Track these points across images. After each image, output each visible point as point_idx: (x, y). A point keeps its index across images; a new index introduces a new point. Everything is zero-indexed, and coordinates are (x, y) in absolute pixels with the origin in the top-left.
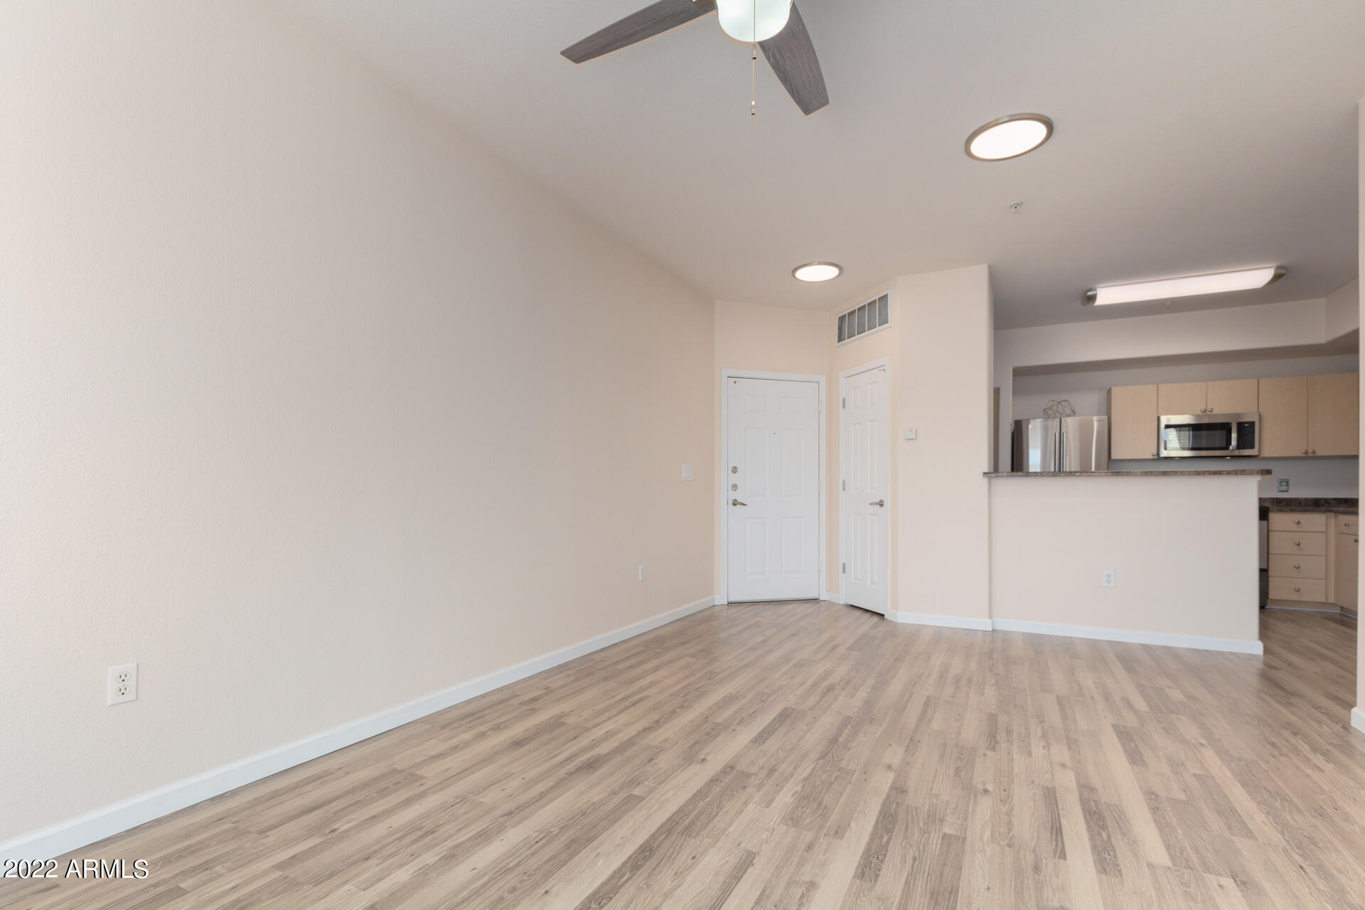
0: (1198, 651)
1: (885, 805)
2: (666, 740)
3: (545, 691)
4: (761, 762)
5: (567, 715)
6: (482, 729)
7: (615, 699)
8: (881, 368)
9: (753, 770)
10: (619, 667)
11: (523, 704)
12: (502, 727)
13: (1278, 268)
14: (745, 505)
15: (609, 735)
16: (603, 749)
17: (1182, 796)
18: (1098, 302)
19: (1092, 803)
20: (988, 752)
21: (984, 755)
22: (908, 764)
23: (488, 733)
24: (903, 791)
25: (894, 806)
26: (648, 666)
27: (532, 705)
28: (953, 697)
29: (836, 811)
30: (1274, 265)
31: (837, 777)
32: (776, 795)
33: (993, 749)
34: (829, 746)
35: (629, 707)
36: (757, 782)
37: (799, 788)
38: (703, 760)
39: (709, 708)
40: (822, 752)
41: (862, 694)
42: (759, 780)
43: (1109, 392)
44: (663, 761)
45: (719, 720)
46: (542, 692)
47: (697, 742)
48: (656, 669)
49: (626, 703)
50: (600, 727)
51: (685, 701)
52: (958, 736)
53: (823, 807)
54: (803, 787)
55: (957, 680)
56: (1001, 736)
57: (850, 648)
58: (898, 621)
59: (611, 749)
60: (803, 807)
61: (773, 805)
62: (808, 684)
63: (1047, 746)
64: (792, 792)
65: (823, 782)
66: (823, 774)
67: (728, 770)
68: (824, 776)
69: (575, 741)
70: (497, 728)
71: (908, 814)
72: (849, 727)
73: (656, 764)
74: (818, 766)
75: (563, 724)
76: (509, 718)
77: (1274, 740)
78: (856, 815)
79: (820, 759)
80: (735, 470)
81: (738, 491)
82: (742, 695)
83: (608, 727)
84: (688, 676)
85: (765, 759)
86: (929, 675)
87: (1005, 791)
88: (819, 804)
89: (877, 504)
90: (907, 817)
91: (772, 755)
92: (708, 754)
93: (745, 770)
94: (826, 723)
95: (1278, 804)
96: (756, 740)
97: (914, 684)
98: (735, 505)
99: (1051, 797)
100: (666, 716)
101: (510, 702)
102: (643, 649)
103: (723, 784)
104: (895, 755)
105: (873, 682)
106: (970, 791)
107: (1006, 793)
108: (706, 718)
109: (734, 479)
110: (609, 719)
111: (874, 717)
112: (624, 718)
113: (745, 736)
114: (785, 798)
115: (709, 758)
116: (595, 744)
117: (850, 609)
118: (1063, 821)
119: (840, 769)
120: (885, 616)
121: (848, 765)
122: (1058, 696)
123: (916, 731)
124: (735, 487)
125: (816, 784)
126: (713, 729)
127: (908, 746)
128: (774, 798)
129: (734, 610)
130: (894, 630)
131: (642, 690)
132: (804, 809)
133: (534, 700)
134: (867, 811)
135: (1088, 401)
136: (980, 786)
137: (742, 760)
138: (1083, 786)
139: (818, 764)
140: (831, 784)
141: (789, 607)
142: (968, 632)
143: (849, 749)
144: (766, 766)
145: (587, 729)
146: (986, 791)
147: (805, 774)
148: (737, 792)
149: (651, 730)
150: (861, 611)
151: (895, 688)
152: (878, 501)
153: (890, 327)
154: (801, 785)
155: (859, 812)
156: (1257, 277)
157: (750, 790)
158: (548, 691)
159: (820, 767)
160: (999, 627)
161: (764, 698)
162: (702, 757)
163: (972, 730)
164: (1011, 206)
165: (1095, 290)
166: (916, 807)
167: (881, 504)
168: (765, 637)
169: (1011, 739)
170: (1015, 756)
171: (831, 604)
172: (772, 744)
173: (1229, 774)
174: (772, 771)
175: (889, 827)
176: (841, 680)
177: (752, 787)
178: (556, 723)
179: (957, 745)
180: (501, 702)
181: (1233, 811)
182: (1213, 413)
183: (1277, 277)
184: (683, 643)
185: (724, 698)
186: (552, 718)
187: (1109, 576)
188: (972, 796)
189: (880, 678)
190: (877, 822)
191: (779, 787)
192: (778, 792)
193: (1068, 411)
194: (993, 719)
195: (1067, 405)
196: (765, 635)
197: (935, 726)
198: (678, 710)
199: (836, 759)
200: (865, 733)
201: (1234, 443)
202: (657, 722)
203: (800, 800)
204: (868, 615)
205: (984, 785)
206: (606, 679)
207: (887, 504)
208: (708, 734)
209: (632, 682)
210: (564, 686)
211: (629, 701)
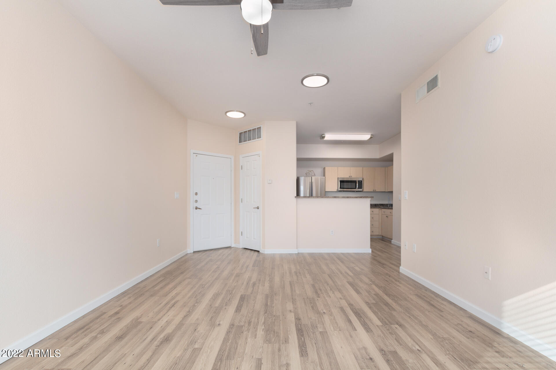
0: (355, 253)
1: (296, 325)
2: (198, 319)
3: (121, 307)
4: (243, 320)
5: (140, 318)
6: (93, 334)
7: (162, 305)
8: (258, 155)
9: (242, 324)
10: (156, 288)
11: (111, 316)
12: (105, 331)
13: (372, 135)
14: (200, 209)
15: (168, 323)
16: (169, 330)
17: (374, 302)
18: (325, 139)
19: (354, 309)
20: (318, 299)
21: (317, 300)
22: (296, 308)
23: (99, 336)
24: (300, 319)
25: (299, 326)
26: (170, 286)
27: (117, 316)
28: (298, 280)
29: (281, 332)
30: (370, 134)
31: (275, 319)
32: (256, 332)
33: (319, 297)
34: (266, 307)
35: (171, 307)
36: (246, 329)
37: (263, 327)
38: (219, 324)
39: (209, 301)
40: (265, 310)
41: (267, 284)
42: (246, 328)
43: (324, 168)
44: (202, 329)
45: (217, 305)
46: (119, 308)
47: (212, 317)
48: (175, 287)
49: (169, 306)
50: (161, 320)
51: (197, 299)
52: (306, 295)
53: (276, 332)
54: (265, 326)
55: (296, 273)
56: (319, 292)
57: (253, 266)
58: (265, 253)
59: (173, 329)
60: (269, 334)
61: (257, 336)
62: (245, 283)
63: (333, 293)
64: (262, 330)
65: (271, 323)
66: (269, 320)
67: (232, 326)
68: (270, 320)
69: (152, 330)
70: (102, 332)
71: (305, 328)
72: (269, 298)
73: (198, 331)
74: (266, 317)
75: (141, 322)
76: (106, 326)
77: (386, 279)
78: (289, 332)
79: (265, 314)
80: (196, 194)
81: (197, 203)
82: (221, 292)
83: (165, 319)
84: (192, 288)
85: (244, 318)
86: (286, 273)
87: (329, 311)
88: (274, 332)
89: (256, 208)
90: (306, 329)
91: (246, 316)
92: (220, 321)
93: (239, 325)
94: (260, 299)
95: (396, 299)
96: (237, 311)
97: (283, 277)
98: (196, 209)
99: (342, 309)
100: (192, 308)
101: (103, 317)
102: (163, 278)
103: (233, 333)
104: (290, 306)
105: (268, 279)
106: (320, 314)
107: (330, 312)
108: (211, 305)
109: (196, 197)
110: (164, 315)
111: (276, 293)
112: (171, 313)
113: (231, 310)
114: (260, 333)
115: (221, 323)
116: (163, 329)
117: (245, 250)
118: (350, 318)
119: (274, 316)
120: (260, 252)
121: (276, 314)
122: (328, 274)
123: (292, 295)
124: (196, 201)
125: (269, 324)
126: (216, 310)
127: (293, 301)
128: (256, 334)
129: (197, 255)
130: (265, 257)
131: (173, 298)
132: (270, 335)
133: (117, 313)
134: (292, 330)
135: (318, 171)
136: (322, 311)
137: (235, 321)
138: (349, 304)
139: (265, 315)
140: (274, 323)
141: (221, 251)
142: (290, 254)
143: (273, 307)
144: (246, 321)
145: (156, 322)
146: (324, 313)
147: (263, 321)
148: (240, 335)
149: (188, 316)
150: (249, 250)
151: (277, 279)
152: (257, 207)
153: (261, 140)
154: (264, 325)
155: (289, 331)
156: (366, 137)
157: (245, 333)
158: (123, 307)
159: (267, 317)
160: (300, 252)
161: (230, 292)
162: (218, 323)
163: (310, 292)
164: (309, 104)
165: (325, 134)
166: (306, 324)
167: (258, 208)
168: (217, 266)
169: (322, 292)
170: (326, 298)
171: (236, 249)
172: (244, 311)
173: (381, 292)
174: (250, 323)
175: (302, 334)
176: (257, 280)
177: (246, 331)
178: (136, 323)
179: (307, 298)
180: (97, 318)
181: (387, 303)
182: (352, 177)
183: (371, 138)
184: (182, 273)
185: (214, 295)
186: (132, 320)
187: (332, 231)
188: (321, 315)
189: (270, 277)
190: (297, 333)
191: (256, 329)
192: (256, 331)
193: (313, 175)
194: (313, 286)
195: (313, 172)
196: (217, 265)
197: (298, 292)
198: (196, 304)
199: (271, 312)
200: (276, 300)
201: (357, 187)
202: (189, 311)
203: (266, 332)
204: (253, 252)
205: (323, 311)
206: (152, 296)
207: (260, 208)
208: (215, 312)
209: (166, 295)
210: (130, 303)
211: (170, 304)
